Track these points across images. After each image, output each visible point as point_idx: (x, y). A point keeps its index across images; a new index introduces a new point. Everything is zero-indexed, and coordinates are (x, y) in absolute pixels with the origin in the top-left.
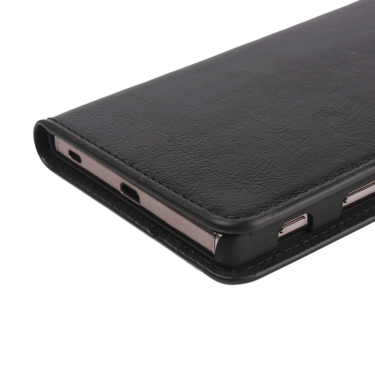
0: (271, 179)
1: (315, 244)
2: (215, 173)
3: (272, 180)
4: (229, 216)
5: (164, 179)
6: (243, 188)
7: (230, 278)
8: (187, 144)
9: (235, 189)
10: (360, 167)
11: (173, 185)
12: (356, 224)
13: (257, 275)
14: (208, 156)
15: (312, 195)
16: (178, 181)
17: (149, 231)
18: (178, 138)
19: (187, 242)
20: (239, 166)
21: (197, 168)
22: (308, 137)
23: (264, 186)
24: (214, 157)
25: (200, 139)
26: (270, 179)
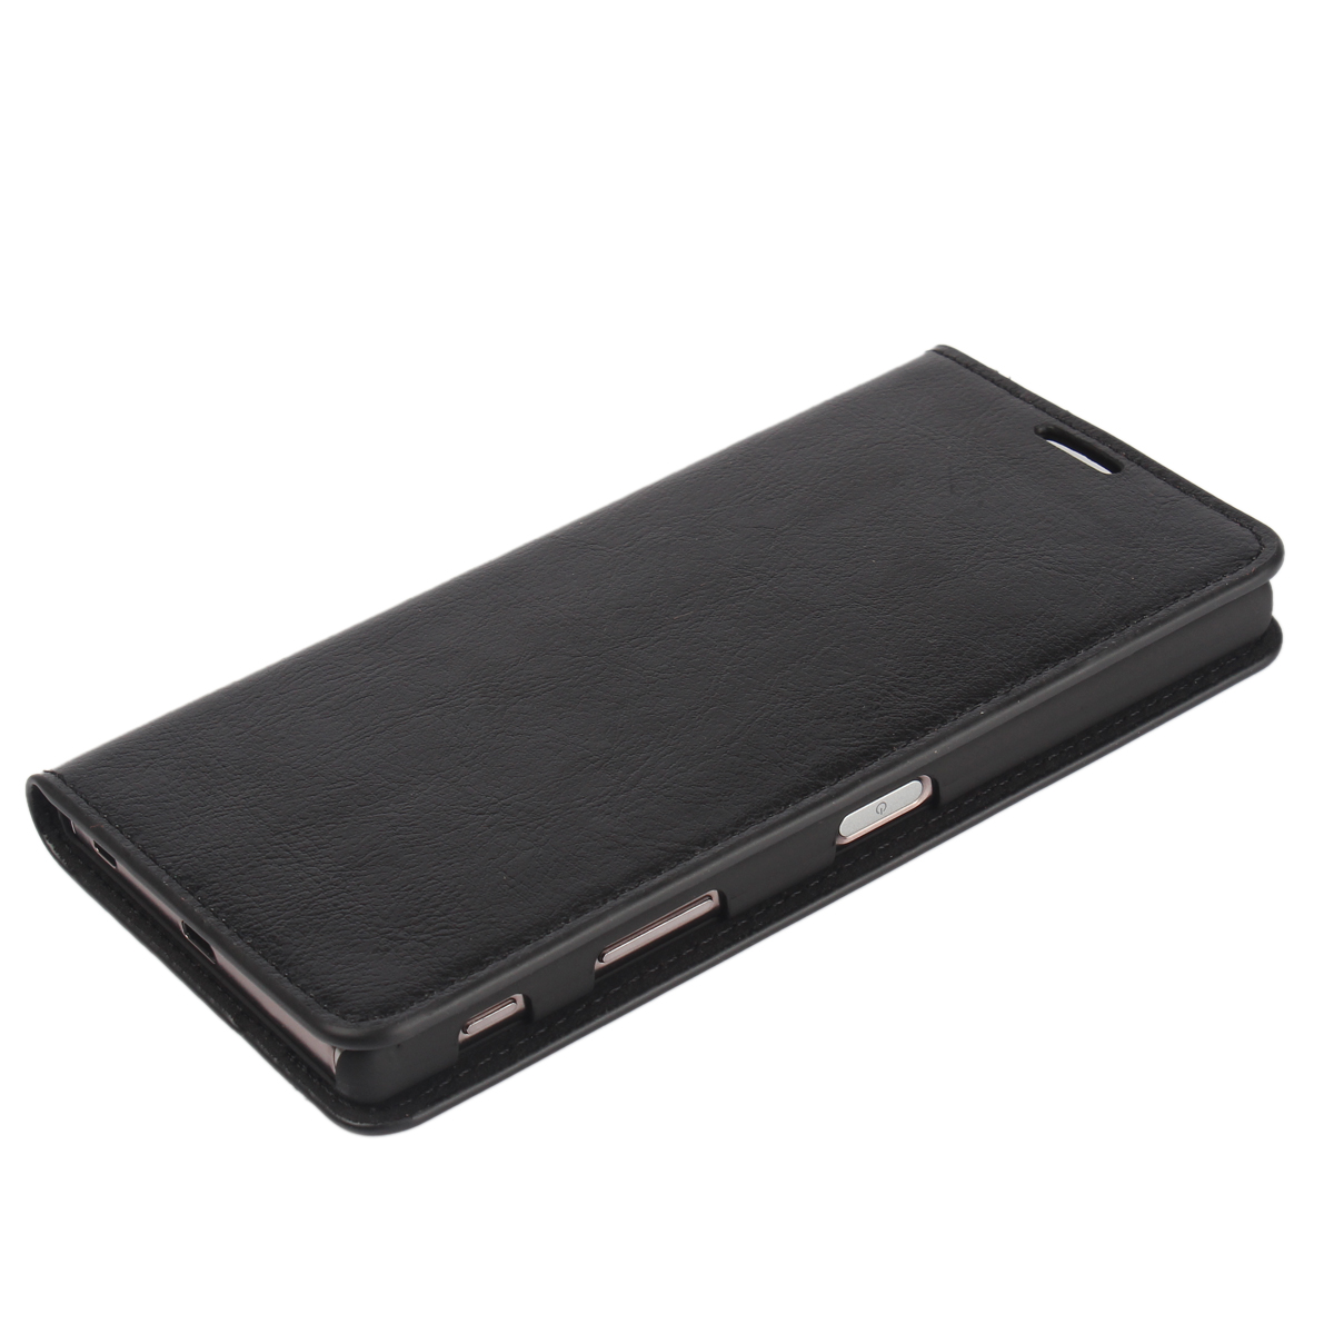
0: (446, 927)
1: (537, 1049)
2: (345, 914)
3: (446, 931)
4: (349, 1016)
5: (248, 927)
6: (388, 950)
7: (364, 1124)
8: (307, 842)
9: (375, 951)
10: (620, 900)
11: (263, 940)
12: (625, 1001)
13: (415, 1118)
14: (342, 870)
15: (514, 964)
16: (274, 933)
17: (232, 1020)
18: (292, 826)
19: (295, 1049)
20: (393, 896)
21: (314, 902)
22: (540, 825)
23: (428, 945)
24: (351, 875)
25: (334, 828)
26: (442, 928)
